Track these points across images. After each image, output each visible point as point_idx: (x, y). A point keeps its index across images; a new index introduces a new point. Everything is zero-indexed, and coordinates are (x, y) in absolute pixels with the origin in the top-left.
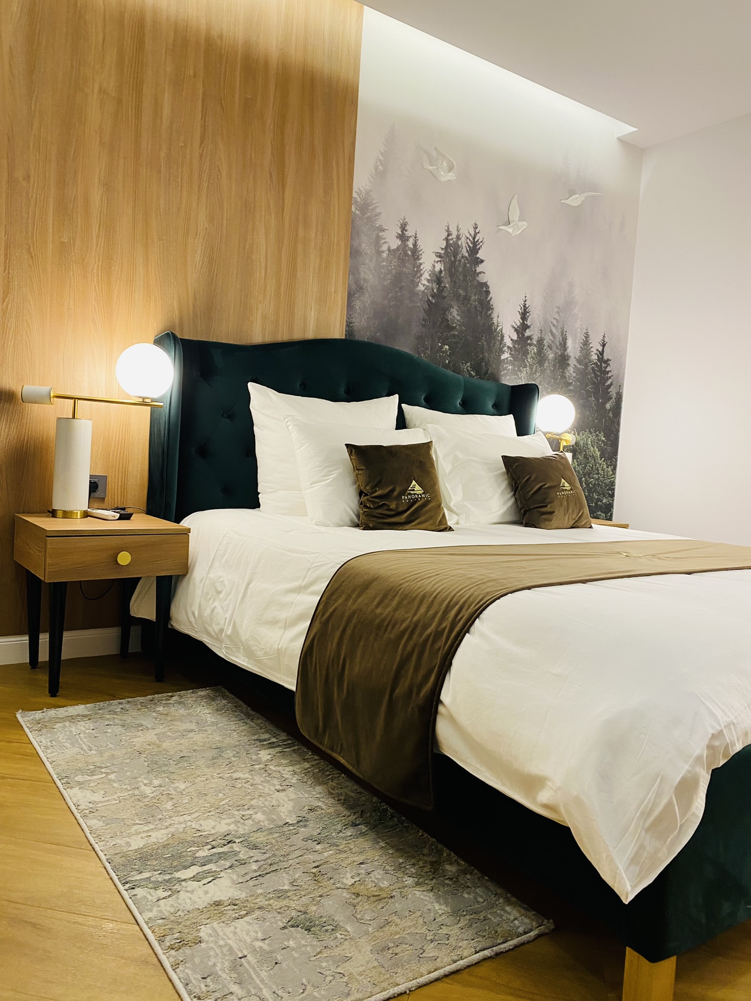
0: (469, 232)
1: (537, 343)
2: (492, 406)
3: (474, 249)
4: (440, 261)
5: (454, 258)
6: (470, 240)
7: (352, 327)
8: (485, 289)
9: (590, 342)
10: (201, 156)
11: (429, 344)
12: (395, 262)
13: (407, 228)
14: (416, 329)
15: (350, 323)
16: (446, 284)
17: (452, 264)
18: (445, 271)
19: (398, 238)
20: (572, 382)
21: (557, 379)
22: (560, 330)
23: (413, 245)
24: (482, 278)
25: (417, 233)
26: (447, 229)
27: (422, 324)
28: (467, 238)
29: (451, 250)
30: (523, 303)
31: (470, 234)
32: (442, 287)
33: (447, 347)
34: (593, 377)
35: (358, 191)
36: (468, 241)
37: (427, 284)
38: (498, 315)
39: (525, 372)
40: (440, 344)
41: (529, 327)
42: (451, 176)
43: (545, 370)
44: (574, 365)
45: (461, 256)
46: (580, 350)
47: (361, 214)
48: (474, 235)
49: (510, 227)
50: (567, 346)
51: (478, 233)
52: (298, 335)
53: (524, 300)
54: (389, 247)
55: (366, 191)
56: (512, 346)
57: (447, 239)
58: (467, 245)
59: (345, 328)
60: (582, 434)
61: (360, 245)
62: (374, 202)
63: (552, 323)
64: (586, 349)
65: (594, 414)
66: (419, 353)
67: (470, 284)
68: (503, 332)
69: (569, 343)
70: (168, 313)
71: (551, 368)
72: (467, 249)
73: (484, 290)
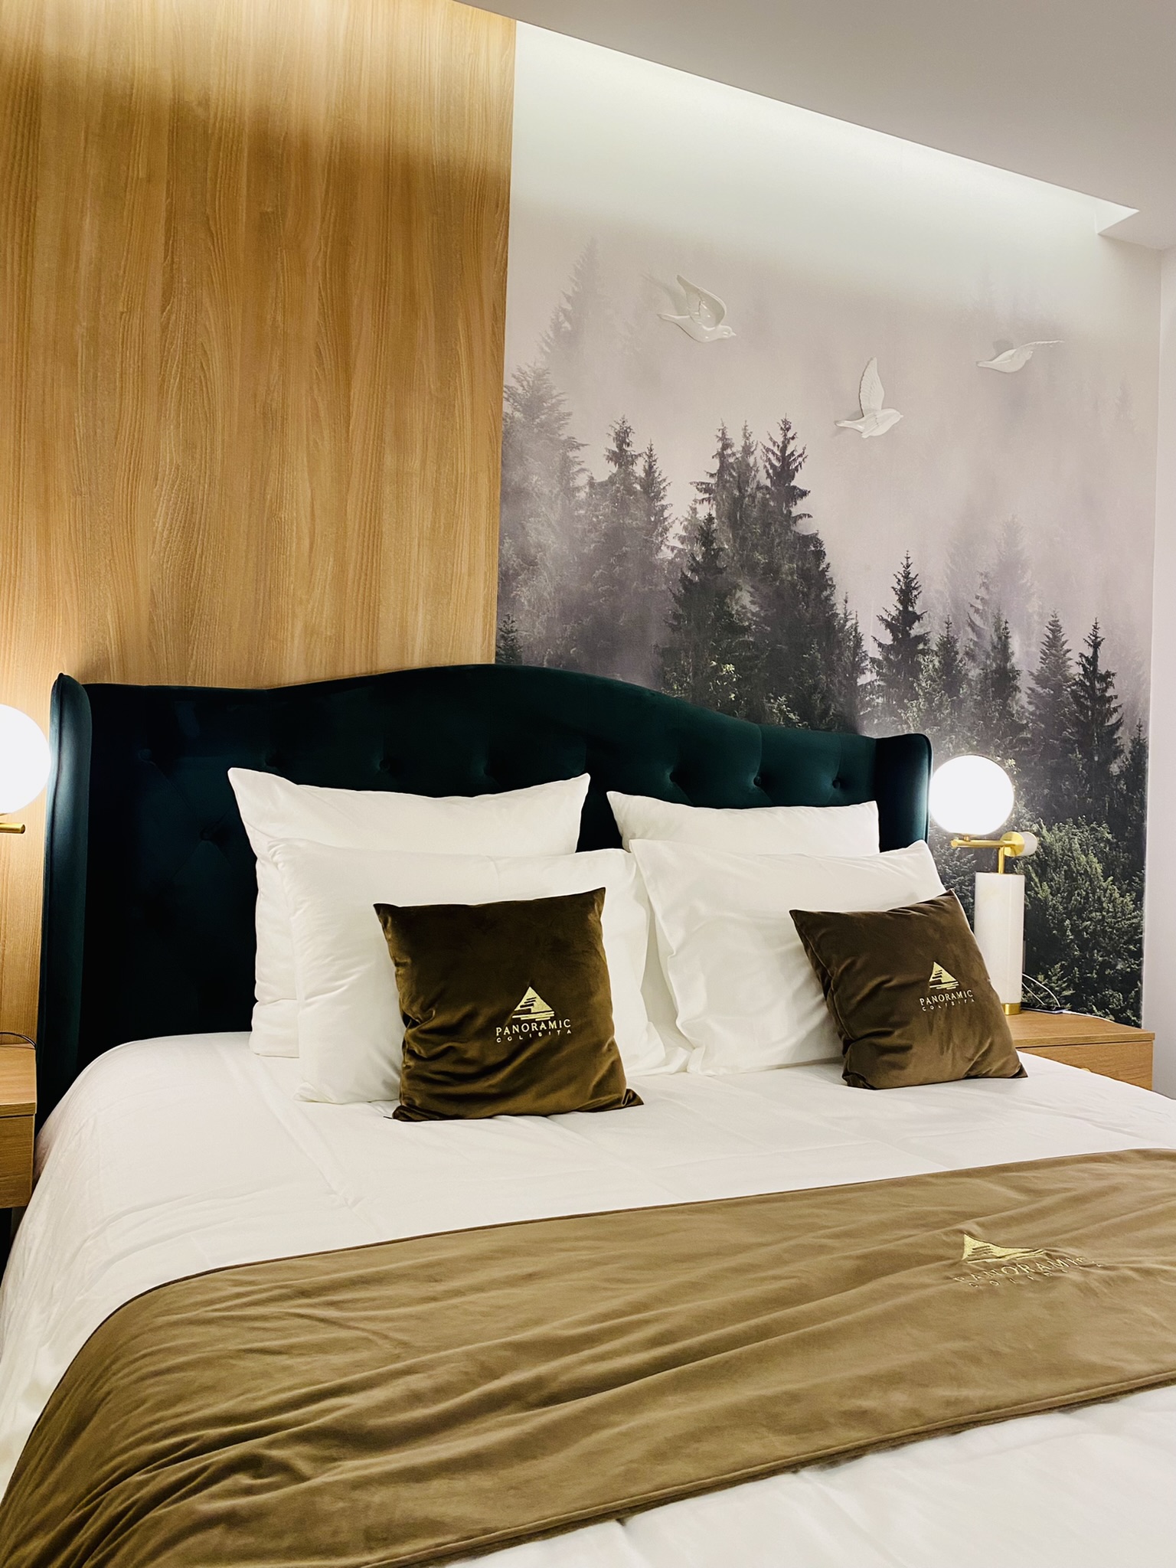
0: (771, 439)
1: (940, 649)
2: (834, 784)
3: (785, 469)
4: (709, 500)
5: (740, 492)
6: (773, 453)
7: (513, 640)
8: (813, 549)
9: (1063, 639)
10: (164, 328)
11: (689, 663)
12: (605, 508)
13: (631, 438)
14: (657, 635)
15: (509, 632)
16: (722, 543)
17: (737, 503)
18: (719, 517)
19: (611, 459)
20: (1027, 724)
21: (992, 719)
22: (991, 620)
23: (645, 470)
24: (804, 528)
25: (653, 447)
26: (720, 436)
27: (671, 625)
28: (768, 450)
29: (731, 475)
30: (902, 570)
31: (774, 443)
32: (714, 550)
33: (730, 667)
34: (1075, 712)
35: (517, 374)
36: (770, 456)
37: (681, 547)
38: (847, 597)
39: (915, 709)
40: (714, 663)
41: (918, 618)
42: (724, 330)
43: (961, 701)
44: (1030, 689)
45: (755, 487)
46: (1042, 658)
47: (526, 418)
48: (783, 442)
49: (860, 424)
50: (1010, 651)
51: (793, 438)
52: (387, 662)
53: (905, 563)
54: (593, 478)
55: (535, 373)
56: (881, 658)
57: (721, 456)
58: (767, 464)
59: (494, 642)
60: (1059, 828)
61: (525, 479)
62: (555, 392)
63: (972, 606)
64: (1055, 656)
65: (1084, 786)
66: (669, 686)
67: (777, 541)
68: (859, 631)
69: (1015, 645)
70: (93, 637)
71: (975, 697)
72: (767, 472)
73: (811, 549)
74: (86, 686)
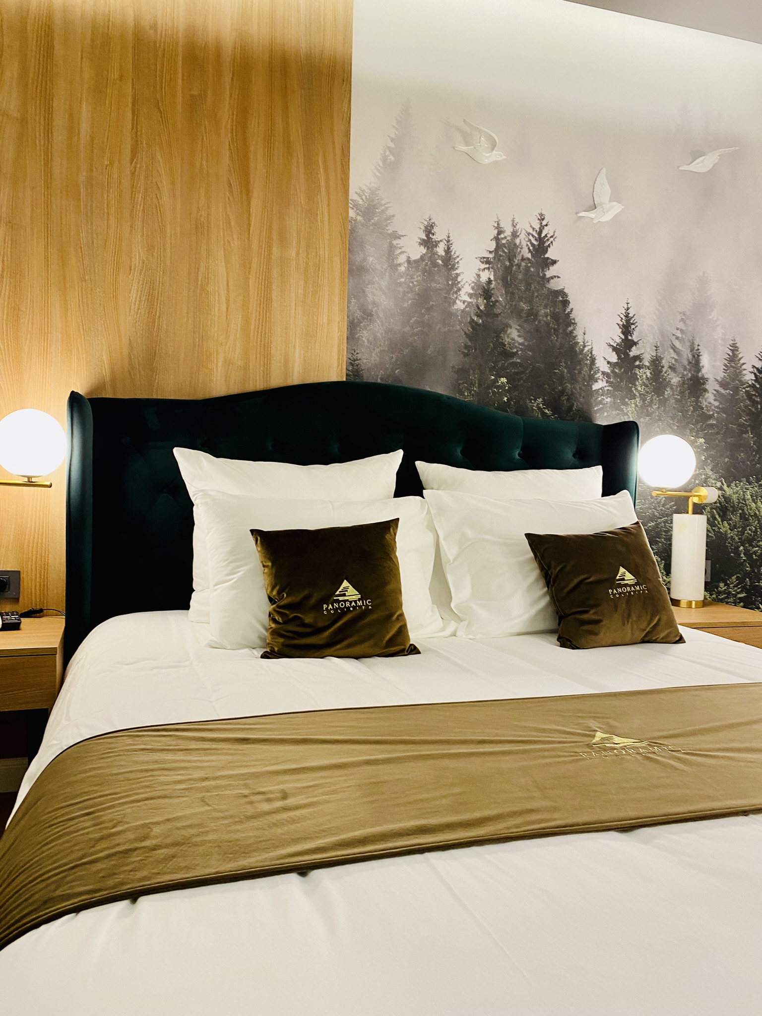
0: (531, 226)
1: (650, 365)
2: (574, 456)
3: (541, 246)
4: (488, 268)
5: (510, 262)
6: (533, 236)
7: (357, 365)
8: (561, 299)
9: (740, 356)
10: (133, 174)
11: (475, 378)
12: (418, 277)
13: (435, 230)
14: (454, 360)
15: (355, 360)
16: (498, 297)
17: (508, 270)
18: (495, 280)
19: (422, 244)
20: (713, 415)
21: (687, 411)
22: (688, 344)
23: (445, 251)
24: (554, 285)
25: (450, 235)
26: (496, 225)
27: (463, 353)
28: (529, 234)
29: (503, 251)
30: (624, 312)
31: (533, 229)
32: (492, 302)
33: (504, 380)
34: (748, 405)
35: (358, 191)
36: (531, 237)
37: (469, 300)
38: (585, 331)
39: (633, 405)
40: (493, 377)
41: (635, 344)
42: (497, 156)
43: (666, 400)
44: (715, 390)
45: (520, 258)
46: (724, 369)
47: (364, 220)
48: (540, 228)
49: (593, 213)
50: (701, 365)
51: (546, 225)
52: (277, 381)
53: (626, 307)
54: (409, 257)
55: (370, 190)
56: (609, 371)
57: (497, 239)
58: (529, 243)
59: (345, 367)
60: (735, 485)
61: (364, 260)
62: (383, 202)
63: (673, 335)
64: (734, 368)
65: (755, 456)
66: (461, 392)
67: (536, 294)
68: (593, 353)
69: (705, 361)
71: (676, 397)
72: (529, 248)
73: (560, 299)
74: (88, 399)
